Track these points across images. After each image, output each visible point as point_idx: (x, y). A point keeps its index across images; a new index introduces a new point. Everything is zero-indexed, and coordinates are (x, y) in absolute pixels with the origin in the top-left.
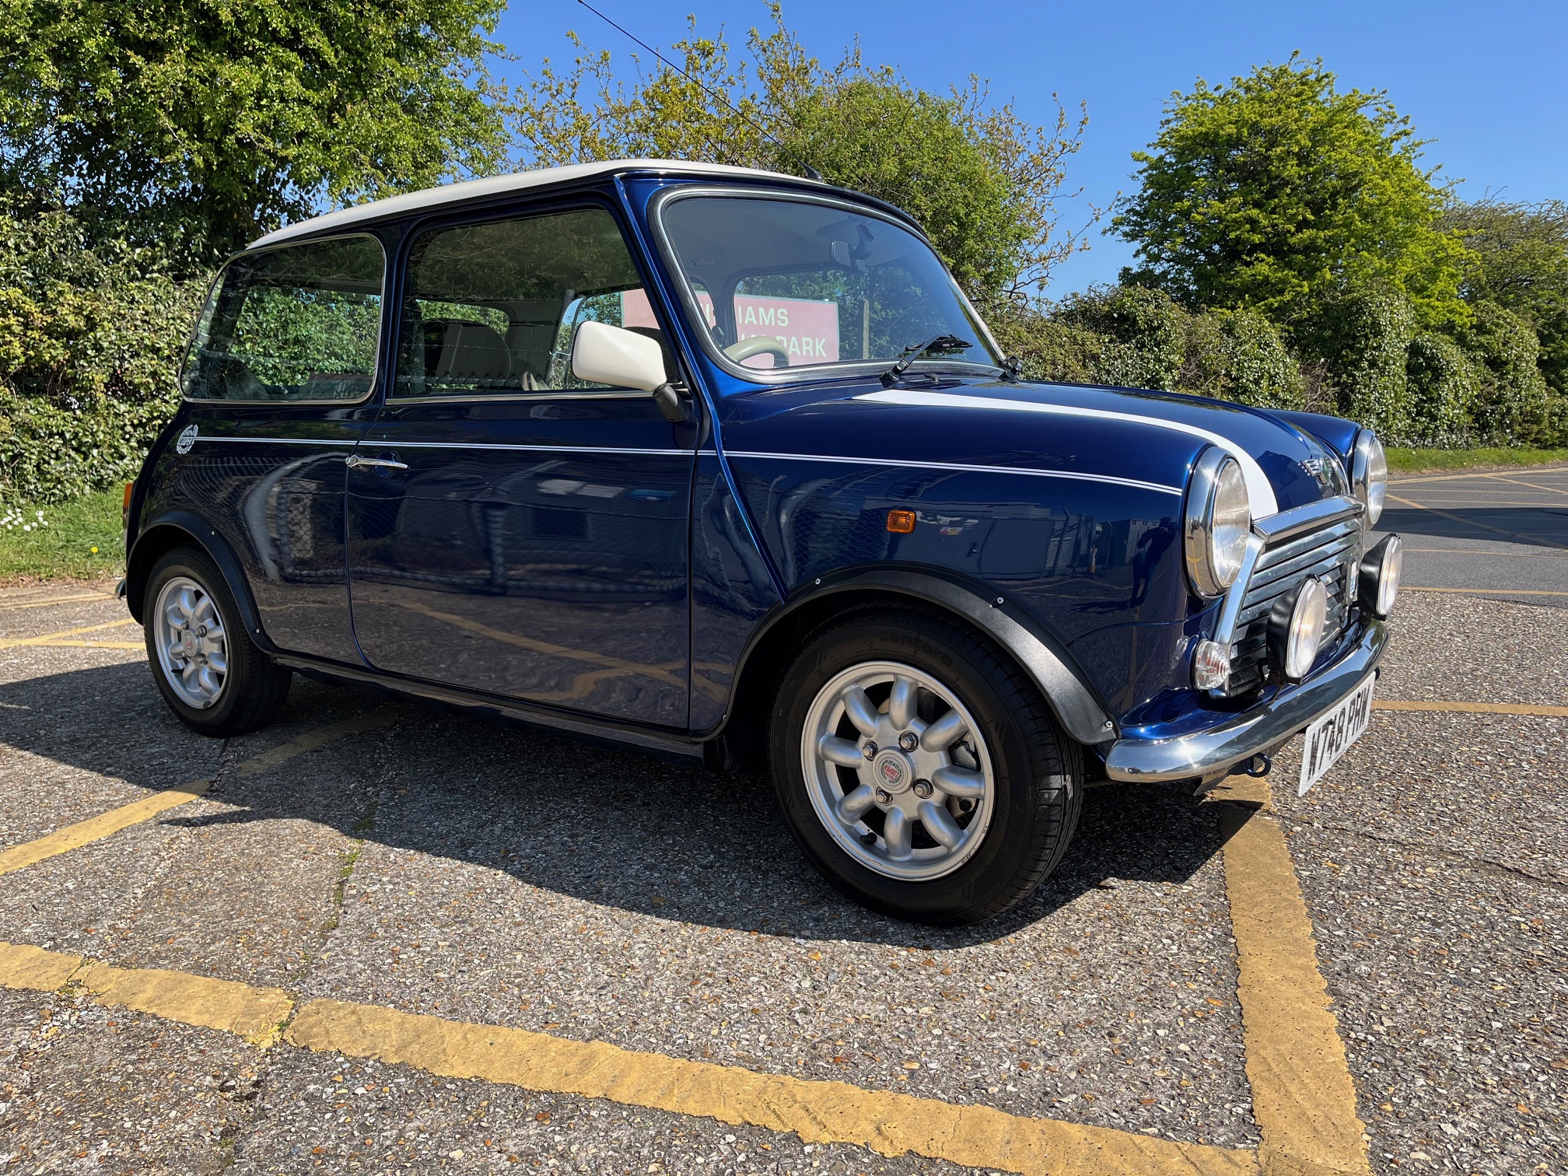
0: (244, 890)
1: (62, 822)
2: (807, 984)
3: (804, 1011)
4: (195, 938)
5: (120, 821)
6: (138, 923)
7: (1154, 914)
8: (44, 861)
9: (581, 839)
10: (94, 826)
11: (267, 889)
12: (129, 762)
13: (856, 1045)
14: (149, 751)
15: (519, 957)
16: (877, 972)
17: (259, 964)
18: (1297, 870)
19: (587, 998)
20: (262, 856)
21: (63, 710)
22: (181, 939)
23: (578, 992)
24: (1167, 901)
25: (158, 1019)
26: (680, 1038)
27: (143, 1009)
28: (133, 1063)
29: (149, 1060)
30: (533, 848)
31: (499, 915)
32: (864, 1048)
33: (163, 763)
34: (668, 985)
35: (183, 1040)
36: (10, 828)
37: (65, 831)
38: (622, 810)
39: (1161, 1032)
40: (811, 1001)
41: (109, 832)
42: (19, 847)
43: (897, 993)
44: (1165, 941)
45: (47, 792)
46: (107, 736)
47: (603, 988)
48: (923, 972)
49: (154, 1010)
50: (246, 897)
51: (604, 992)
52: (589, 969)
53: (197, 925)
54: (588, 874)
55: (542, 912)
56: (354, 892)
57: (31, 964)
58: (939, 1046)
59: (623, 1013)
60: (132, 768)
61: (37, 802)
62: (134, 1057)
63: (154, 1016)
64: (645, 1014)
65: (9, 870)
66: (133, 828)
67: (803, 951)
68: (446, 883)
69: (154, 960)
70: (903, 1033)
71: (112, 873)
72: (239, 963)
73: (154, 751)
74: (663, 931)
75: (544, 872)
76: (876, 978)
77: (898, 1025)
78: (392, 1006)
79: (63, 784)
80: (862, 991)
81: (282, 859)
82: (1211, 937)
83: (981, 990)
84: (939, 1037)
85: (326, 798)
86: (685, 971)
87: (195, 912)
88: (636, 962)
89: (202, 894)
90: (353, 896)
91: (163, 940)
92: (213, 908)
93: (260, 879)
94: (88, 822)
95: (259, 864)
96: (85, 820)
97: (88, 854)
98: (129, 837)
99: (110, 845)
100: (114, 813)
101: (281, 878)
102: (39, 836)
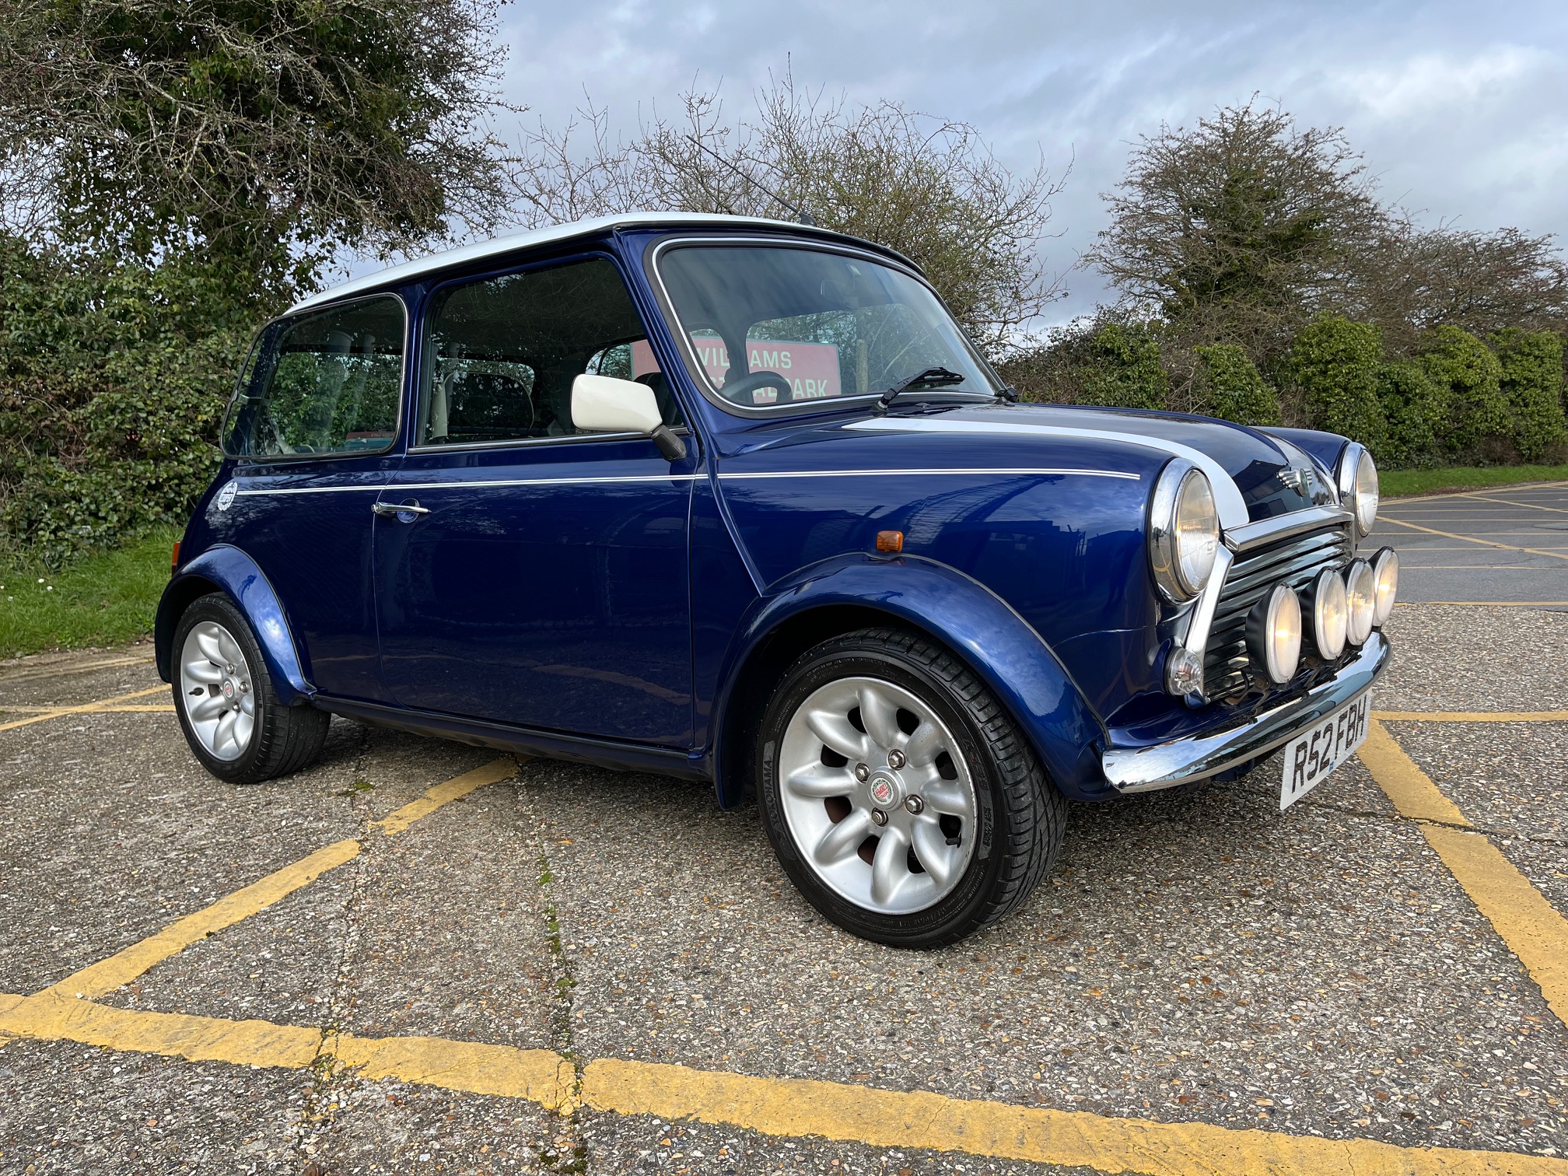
0: (456, 950)
1: (224, 890)
2: (1104, 1022)
3: (1118, 1050)
4: (432, 1001)
5: (285, 885)
6: (362, 989)
7: (1419, 934)
8: (223, 930)
10: (260, 893)
11: (480, 947)
13: (1194, 1084)
15: (785, 1006)
16: (1169, 1006)
17: (516, 1026)
18: (1532, 883)
19: (882, 1047)
20: (455, 914)
22: (419, 1004)
23: (868, 1040)
24: (1425, 920)
25: (439, 1089)
26: (1003, 1084)
27: (418, 1078)
28: (436, 1138)
29: (451, 1134)
30: (735, 894)
31: (739, 965)
32: (1204, 1086)
33: (297, 824)
34: (959, 1029)
35: (477, 1110)
37: (230, 898)
39: (1499, 1053)
40: (1118, 1039)
41: (277, 896)
42: (188, 918)
43: (1205, 1027)
44: (1447, 961)
45: (188, 859)
46: (221, 800)
47: (892, 1035)
48: (1219, 1005)
49: (430, 1080)
50: (462, 957)
51: (896, 1039)
52: (867, 1017)
53: (427, 989)
55: (782, 959)
56: (573, 947)
57: (268, 1040)
58: (1280, 1079)
59: (929, 1061)
61: (182, 870)
62: (433, 1131)
63: (431, 1086)
64: (953, 1060)
65: (190, 942)
66: (305, 891)
67: (1080, 988)
68: (665, 933)
69: (399, 1028)
70: (1234, 1068)
72: (493, 1025)
73: (282, 811)
74: (921, 973)
75: (760, 918)
76: (1173, 1012)
77: (1224, 1060)
78: (679, 1063)
79: (201, 850)
80: (1166, 1027)
81: (477, 917)
82: (1490, 954)
83: (1288, 1020)
84: (1276, 1071)
85: (491, 852)
86: (969, 1014)
87: (417, 975)
88: (909, 1006)
89: (415, 957)
90: (574, 952)
91: (398, 1005)
92: (433, 969)
93: (465, 938)
94: (251, 887)
95: (456, 922)
96: (246, 886)
97: (269, 920)
98: (302, 901)
99: (287, 910)
100: (273, 877)
101: (488, 936)
102: (204, 905)
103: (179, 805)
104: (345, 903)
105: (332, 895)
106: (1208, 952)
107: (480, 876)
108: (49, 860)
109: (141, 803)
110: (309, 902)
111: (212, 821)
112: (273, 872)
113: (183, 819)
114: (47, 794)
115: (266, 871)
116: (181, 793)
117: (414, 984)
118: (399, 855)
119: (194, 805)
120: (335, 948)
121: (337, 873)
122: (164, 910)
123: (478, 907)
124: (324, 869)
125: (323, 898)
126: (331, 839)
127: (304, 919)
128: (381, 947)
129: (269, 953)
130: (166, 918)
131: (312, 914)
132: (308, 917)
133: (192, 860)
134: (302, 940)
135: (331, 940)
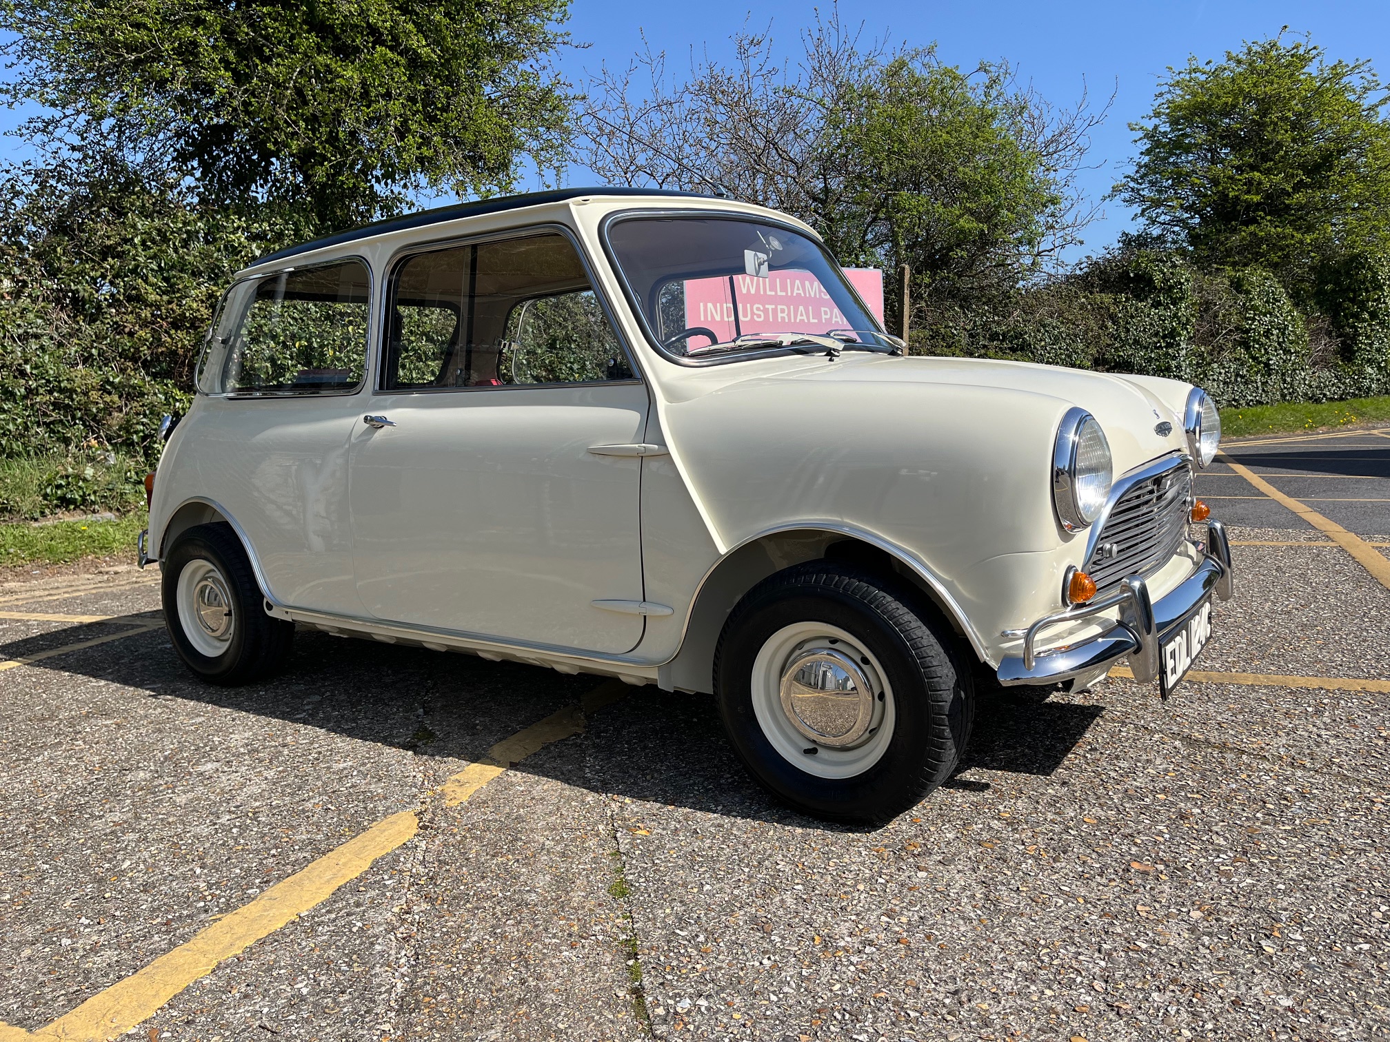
0: (520, 1002)
8: (261, 942)
9: (904, 919)
10: (307, 885)
11: (550, 998)
12: (319, 783)
14: (336, 767)
20: (520, 940)
36: (210, 886)
37: (275, 890)
38: (926, 869)
41: (325, 894)
42: (228, 919)
45: (239, 827)
46: (285, 746)
50: (527, 1015)
56: (661, 1011)
61: (231, 842)
65: (222, 959)
66: (354, 887)
68: (773, 998)
71: (349, 966)
73: (341, 766)
79: (254, 815)
81: (545, 946)
85: (558, 842)
90: (662, 1019)
93: (532, 982)
94: (297, 875)
95: (521, 953)
96: (294, 872)
97: (312, 930)
98: (351, 901)
99: (333, 916)
100: (323, 861)
101: (558, 981)
102: (245, 900)
103: (242, 750)
104: (396, 910)
105: (384, 895)
107: (548, 878)
108: (101, 817)
109: (206, 745)
110: (358, 905)
111: (271, 774)
112: (324, 854)
113: (244, 768)
114: (119, 726)
115: (317, 851)
116: (246, 735)
118: (458, 838)
119: (257, 751)
120: (380, 986)
121: (391, 862)
122: (202, 904)
123: (546, 930)
124: (377, 854)
125: (374, 899)
126: (388, 808)
127: (351, 931)
128: (433, 988)
129: (306, 986)
130: (203, 916)
131: (359, 924)
132: (355, 929)
133: (243, 828)
134: (344, 967)
135: (377, 970)
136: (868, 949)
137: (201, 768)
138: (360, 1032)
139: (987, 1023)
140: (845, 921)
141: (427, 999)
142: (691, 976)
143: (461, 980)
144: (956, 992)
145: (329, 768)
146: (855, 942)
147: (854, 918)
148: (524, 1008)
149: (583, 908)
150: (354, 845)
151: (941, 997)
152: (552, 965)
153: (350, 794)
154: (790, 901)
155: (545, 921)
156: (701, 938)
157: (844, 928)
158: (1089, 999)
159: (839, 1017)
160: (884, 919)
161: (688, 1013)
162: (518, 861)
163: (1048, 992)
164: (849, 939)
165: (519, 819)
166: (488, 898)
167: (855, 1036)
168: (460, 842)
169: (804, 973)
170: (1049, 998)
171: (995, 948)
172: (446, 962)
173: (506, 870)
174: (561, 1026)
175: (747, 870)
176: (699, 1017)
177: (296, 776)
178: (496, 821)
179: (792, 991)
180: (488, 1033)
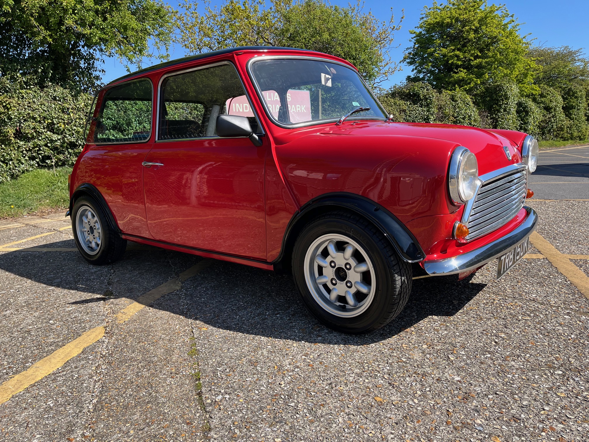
0: (148, 403)
1: (36, 358)
5: (66, 356)
8: (31, 386)
9: (311, 357)
10: (53, 360)
11: (161, 400)
12: (59, 317)
20: (149, 377)
21: (19, 286)
30: (290, 364)
31: (298, 415)
36: (9, 363)
37: (38, 364)
38: (321, 336)
41: (62, 363)
42: (17, 377)
45: (22, 337)
50: (151, 408)
53: (132, 432)
54: (329, 382)
55: (320, 411)
56: (209, 401)
60: (62, 320)
61: (19, 344)
65: (14, 394)
66: (75, 360)
68: (257, 392)
71: (72, 393)
75: (304, 381)
79: (29, 332)
81: (160, 379)
85: (167, 336)
87: (126, 422)
89: (126, 407)
90: (210, 405)
92: (135, 417)
93: (154, 394)
94: (49, 357)
95: (149, 382)
96: (47, 355)
97: (54, 380)
98: (73, 366)
99: (65, 373)
100: (61, 350)
101: (165, 393)
102: (25, 368)
103: (23, 304)
104: (94, 368)
105: (88, 363)
106: (547, 408)
107: (162, 350)
109: (7, 303)
110: (76, 367)
111: (36, 314)
112: (61, 347)
113: (24, 312)
115: (58, 346)
117: (124, 429)
118: (123, 336)
119: (30, 304)
120: (86, 400)
121: (92, 349)
122: (5, 371)
123: (161, 372)
124: (85, 345)
125: (83, 365)
126: (91, 325)
127: (72, 379)
128: (109, 400)
129: (52, 403)
130: (5, 376)
131: (77, 376)
132: (74, 378)
133: (24, 338)
134: (69, 394)
135: (84, 394)
136: (296, 370)
137: (5, 313)
138: (76, 420)
139: (342, 395)
140: (287, 359)
141: (107, 405)
142: (223, 386)
143: (122, 396)
144: (331, 384)
145: (64, 310)
146: (292, 367)
147: (291, 357)
148: (150, 405)
149: (177, 362)
150: (75, 342)
151: (324, 386)
152: (163, 386)
153: (74, 321)
154: (265, 352)
155: (160, 368)
156: (228, 370)
157: (287, 362)
158: (382, 382)
159: (283, 397)
160: (303, 357)
161: (221, 401)
162: (149, 344)
163: (367, 381)
164: (289, 366)
165: (150, 326)
166: (135, 361)
167: (289, 404)
168: (124, 338)
169: (270, 381)
170: (367, 383)
171: (347, 365)
172: (116, 389)
173: (144, 348)
174: (166, 411)
175: (248, 341)
176: (225, 402)
177: (49, 315)
178: (140, 328)
179: (264, 389)
180: (133, 417)
